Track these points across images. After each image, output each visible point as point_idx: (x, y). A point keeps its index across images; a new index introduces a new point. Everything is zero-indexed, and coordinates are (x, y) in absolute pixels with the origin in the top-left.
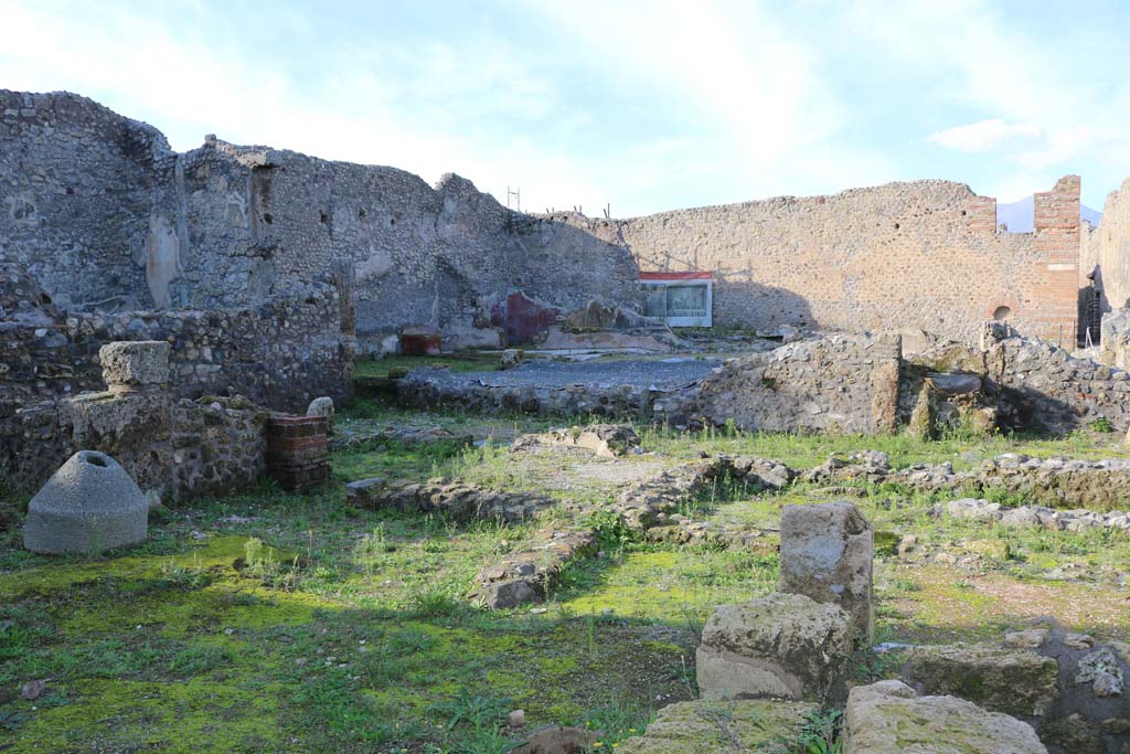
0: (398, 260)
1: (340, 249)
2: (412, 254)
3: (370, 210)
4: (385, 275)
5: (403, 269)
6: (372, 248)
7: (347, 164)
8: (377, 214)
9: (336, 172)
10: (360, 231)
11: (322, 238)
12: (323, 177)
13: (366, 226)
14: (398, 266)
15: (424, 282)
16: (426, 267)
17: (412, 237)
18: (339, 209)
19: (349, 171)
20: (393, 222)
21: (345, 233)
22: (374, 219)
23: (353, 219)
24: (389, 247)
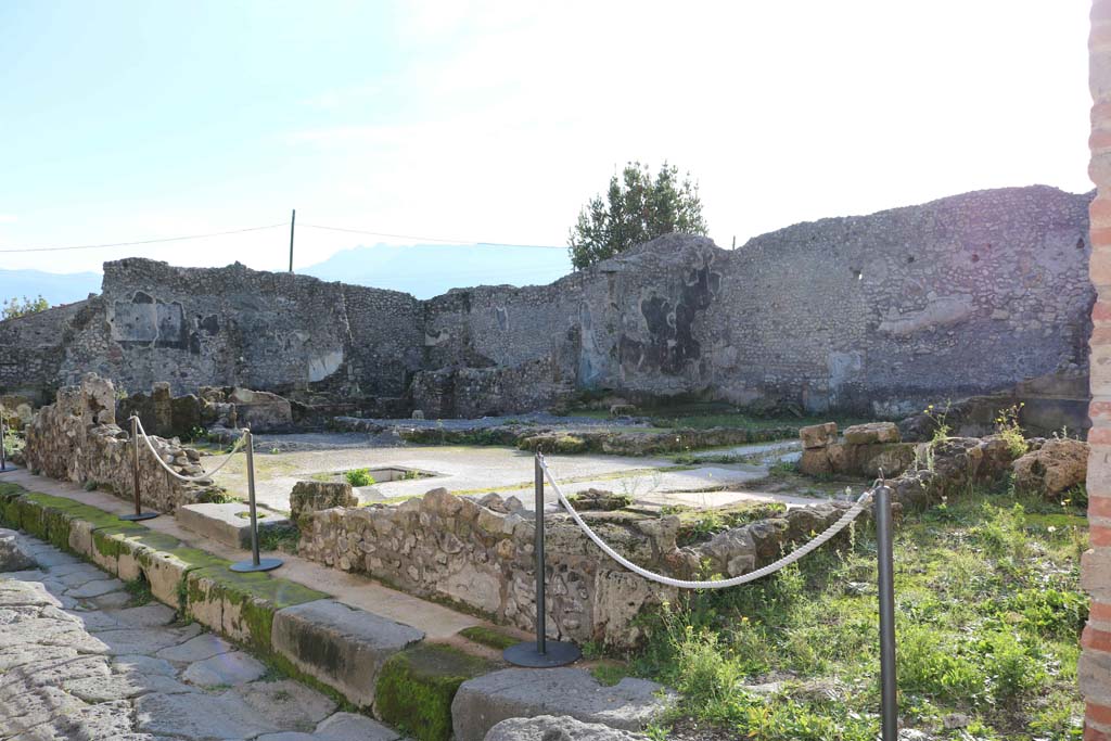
0: (987, 302)
1: (877, 302)
2: (1019, 292)
3: (923, 252)
4: (958, 325)
5: (997, 314)
6: (931, 296)
7: (887, 211)
8: (938, 255)
9: (868, 225)
10: (908, 279)
11: (852, 295)
12: (855, 233)
13: (920, 271)
14: (988, 312)
15: (1055, 327)
16: (1059, 306)
17: (1019, 269)
18: (871, 261)
19: (888, 218)
20: (975, 259)
21: (884, 284)
22: (932, 263)
23: (894, 268)
24: (969, 290)
